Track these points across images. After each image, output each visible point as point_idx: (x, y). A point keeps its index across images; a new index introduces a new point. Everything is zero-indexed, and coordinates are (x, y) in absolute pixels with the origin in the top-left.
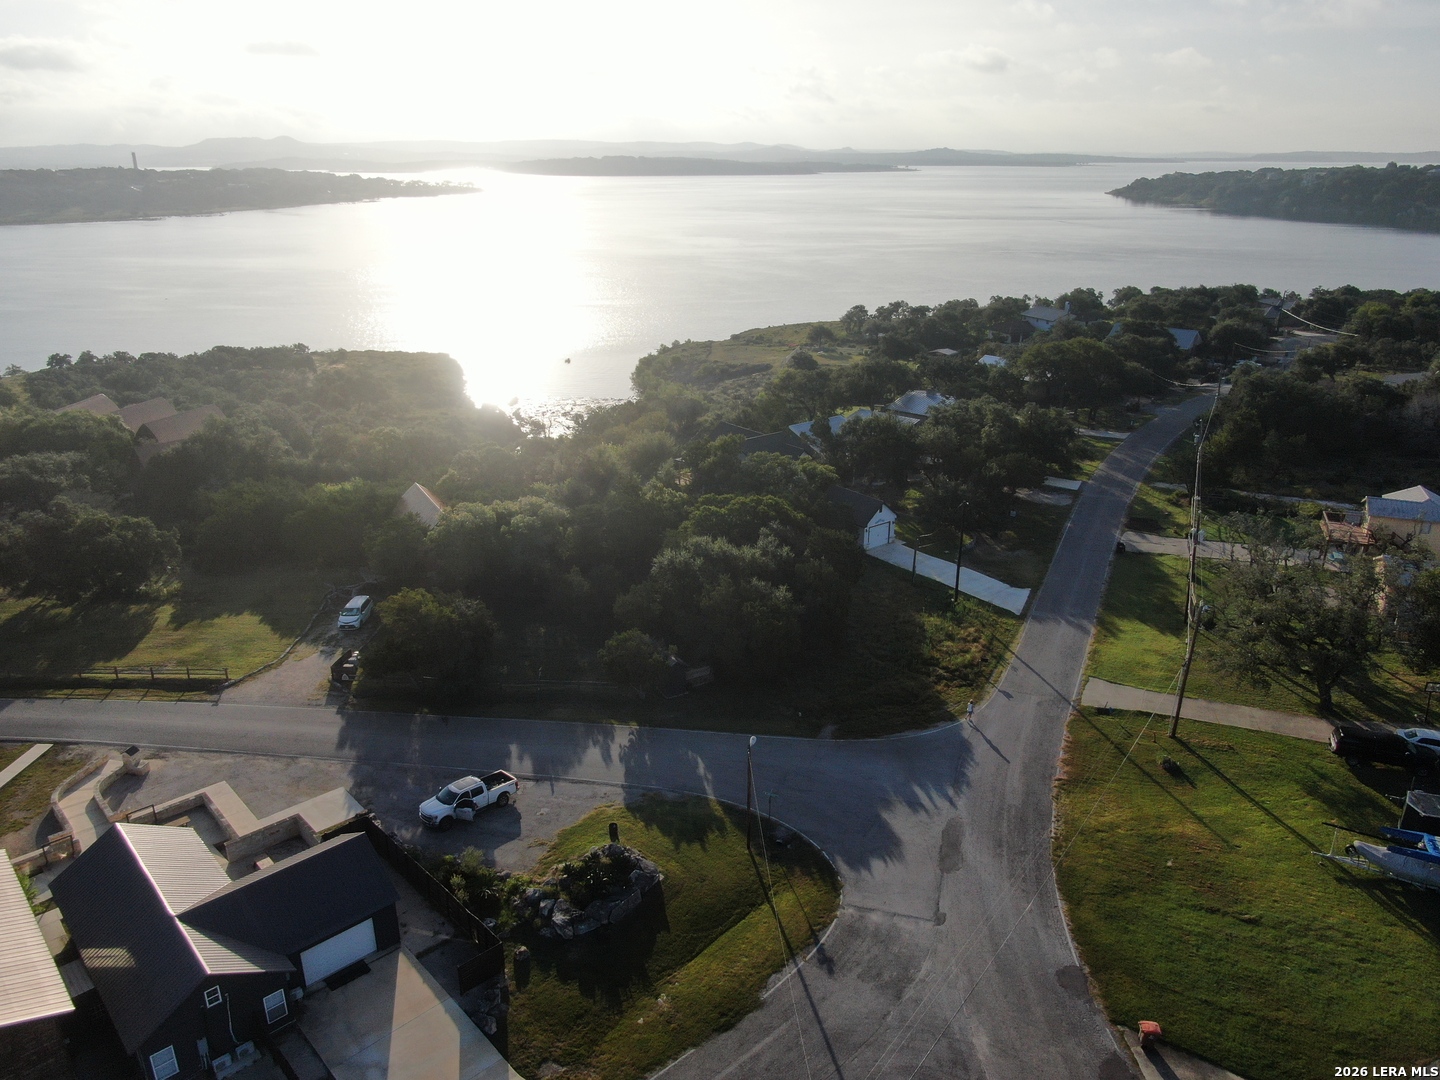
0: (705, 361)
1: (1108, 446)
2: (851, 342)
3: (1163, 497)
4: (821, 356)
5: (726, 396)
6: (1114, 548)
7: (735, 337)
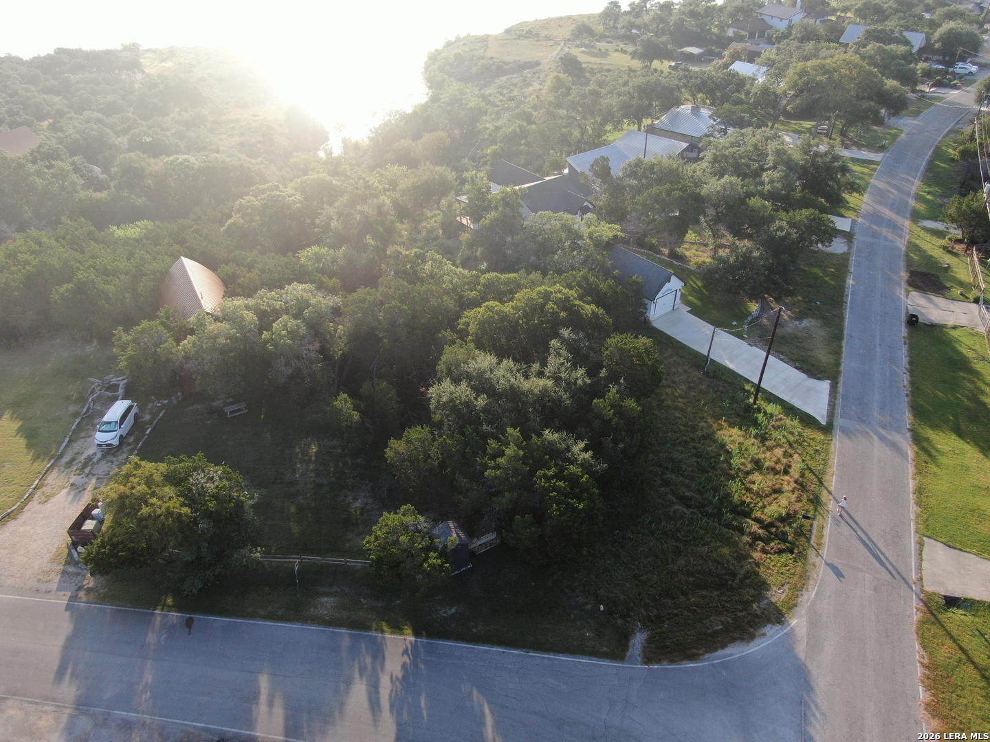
0: (483, 58)
1: (866, 170)
2: (609, 37)
3: (935, 240)
4: (583, 52)
5: (501, 97)
6: (903, 318)
7: (508, 31)
